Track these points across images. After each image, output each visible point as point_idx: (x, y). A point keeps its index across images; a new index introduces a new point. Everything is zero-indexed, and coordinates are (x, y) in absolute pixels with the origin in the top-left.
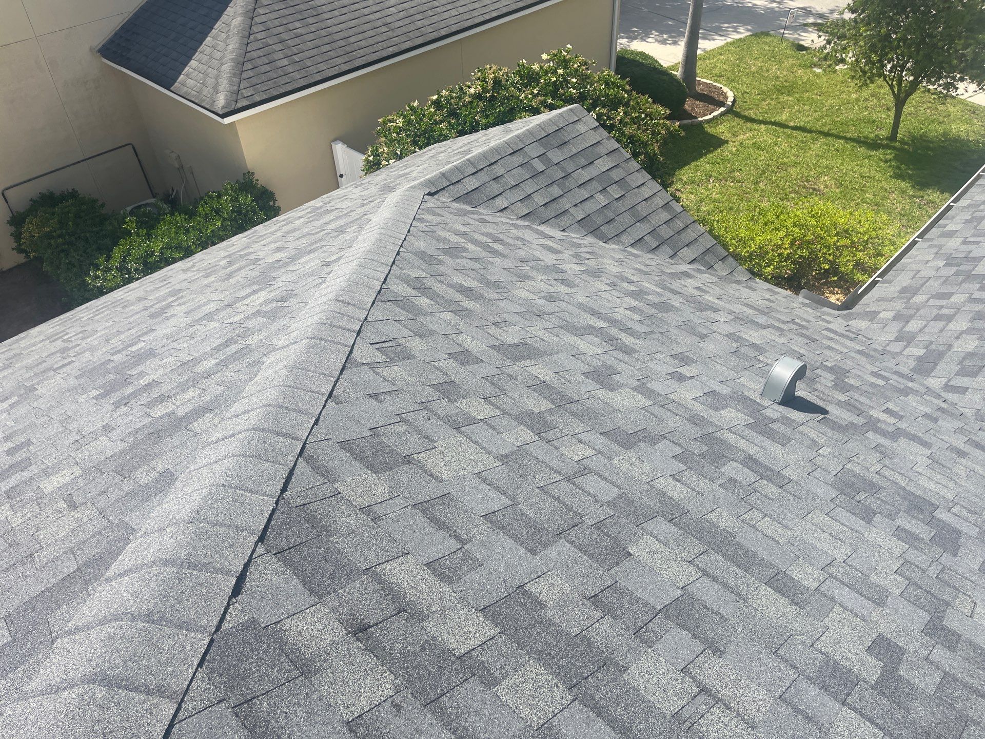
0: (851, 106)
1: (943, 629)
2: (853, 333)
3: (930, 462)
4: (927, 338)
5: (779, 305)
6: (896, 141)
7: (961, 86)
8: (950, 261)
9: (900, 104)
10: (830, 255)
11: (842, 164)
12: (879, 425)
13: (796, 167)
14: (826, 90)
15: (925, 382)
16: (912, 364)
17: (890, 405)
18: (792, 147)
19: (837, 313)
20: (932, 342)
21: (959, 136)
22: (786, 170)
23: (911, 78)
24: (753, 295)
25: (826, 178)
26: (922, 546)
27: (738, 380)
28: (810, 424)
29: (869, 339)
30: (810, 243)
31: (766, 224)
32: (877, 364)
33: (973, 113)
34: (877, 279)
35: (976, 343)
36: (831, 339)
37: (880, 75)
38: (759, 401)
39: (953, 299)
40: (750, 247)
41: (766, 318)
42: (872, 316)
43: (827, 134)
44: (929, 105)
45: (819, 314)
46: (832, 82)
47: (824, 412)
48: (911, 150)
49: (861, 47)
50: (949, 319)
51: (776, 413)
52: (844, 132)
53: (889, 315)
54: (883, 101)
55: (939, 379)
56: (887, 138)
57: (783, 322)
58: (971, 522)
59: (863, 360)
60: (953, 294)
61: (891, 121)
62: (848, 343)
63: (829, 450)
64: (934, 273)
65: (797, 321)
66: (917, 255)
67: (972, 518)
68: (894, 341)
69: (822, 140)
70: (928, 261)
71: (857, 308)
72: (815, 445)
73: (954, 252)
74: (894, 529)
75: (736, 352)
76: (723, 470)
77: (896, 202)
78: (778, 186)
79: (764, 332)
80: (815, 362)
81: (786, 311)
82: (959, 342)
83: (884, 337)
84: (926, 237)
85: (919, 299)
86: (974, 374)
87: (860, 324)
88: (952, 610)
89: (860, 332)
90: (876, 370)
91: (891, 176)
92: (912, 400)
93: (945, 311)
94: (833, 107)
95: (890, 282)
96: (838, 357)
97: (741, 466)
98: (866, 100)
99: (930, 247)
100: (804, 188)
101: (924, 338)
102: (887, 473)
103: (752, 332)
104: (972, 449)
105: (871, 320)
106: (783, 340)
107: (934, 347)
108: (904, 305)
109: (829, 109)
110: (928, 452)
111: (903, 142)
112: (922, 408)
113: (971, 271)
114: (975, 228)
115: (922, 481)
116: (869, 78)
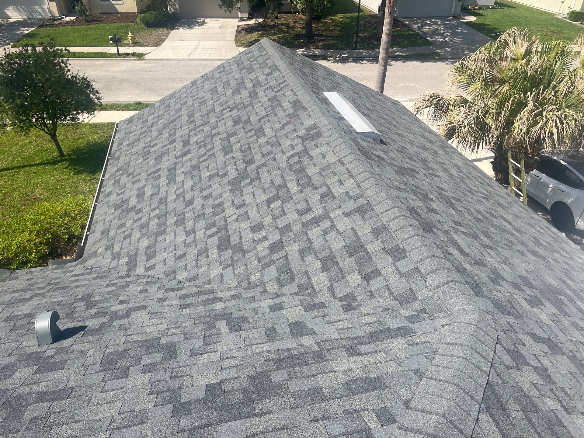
0: (28, 147)
1: (182, 405)
2: (89, 269)
3: (149, 316)
4: (126, 251)
5: (37, 279)
6: (65, 156)
7: (80, 116)
8: (116, 207)
9: (54, 137)
10: (64, 230)
11: (42, 179)
12: (118, 314)
13: (16, 191)
14: (8, 143)
15: (136, 273)
16: (126, 268)
17: (121, 298)
18: (6, 182)
19: (75, 263)
20: (129, 252)
21: (96, 142)
22: (11, 195)
23: (51, 122)
24: (16, 282)
25: (38, 190)
26: (159, 366)
27: (21, 346)
28: (77, 342)
29: (99, 267)
30: (49, 229)
31: (14, 232)
32: (108, 279)
33: (96, 128)
34: (88, 233)
35: (147, 241)
36: (76, 281)
37: (32, 126)
38: (39, 350)
39: (127, 225)
40: (12, 250)
41: (29, 292)
42: (94, 254)
43: (23, 167)
44: (72, 131)
45: (65, 270)
46: (10, 138)
47: (83, 328)
48: (75, 157)
49: (11, 115)
50: (130, 236)
51: (53, 350)
52: (33, 162)
53: (103, 249)
54: (45, 138)
55: (141, 268)
56: (59, 156)
57: (43, 288)
58: (179, 333)
59: (99, 282)
60: (125, 222)
61: (55, 147)
62: (87, 277)
63: (93, 350)
64: (112, 217)
65: (52, 282)
66: (100, 212)
67: (178, 331)
68: (112, 260)
69: (22, 171)
70: (106, 212)
71: (85, 254)
72: (83, 353)
73: (115, 202)
74: (142, 369)
75: (15, 328)
76: (24, 418)
77: (83, 186)
78: (11, 206)
79: (31, 302)
80: (70, 301)
81: (43, 280)
82: (140, 244)
83: (105, 262)
84: (99, 200)
85: (112, 233)
86: (154, 256)
87: (91, 262)
88: (183, 390)
89: (93, 266)
90: (108, 283)
91: (73, 174)
92: (132, 287)
93: (126, 233)
94: (18, 151)
95: (94, 232)
96: (84, 289)
97: (37, 405)
98: (35, 141)
99: (103, 205)
100: (28, 200)
101: (124, 251)
102: (129, 339)
103: (22, 308)
104: (168, 294)
105: (95, 257)
106: (45, 300)
107: (131, 253)
108: (107, 240)
109: (17, 153)
110: (147, 311)
111: (69, 155)
112: (138, 289)
113: (128, 207)
114: (119, 186)
115: (150, 329)
116: (26, 129)
